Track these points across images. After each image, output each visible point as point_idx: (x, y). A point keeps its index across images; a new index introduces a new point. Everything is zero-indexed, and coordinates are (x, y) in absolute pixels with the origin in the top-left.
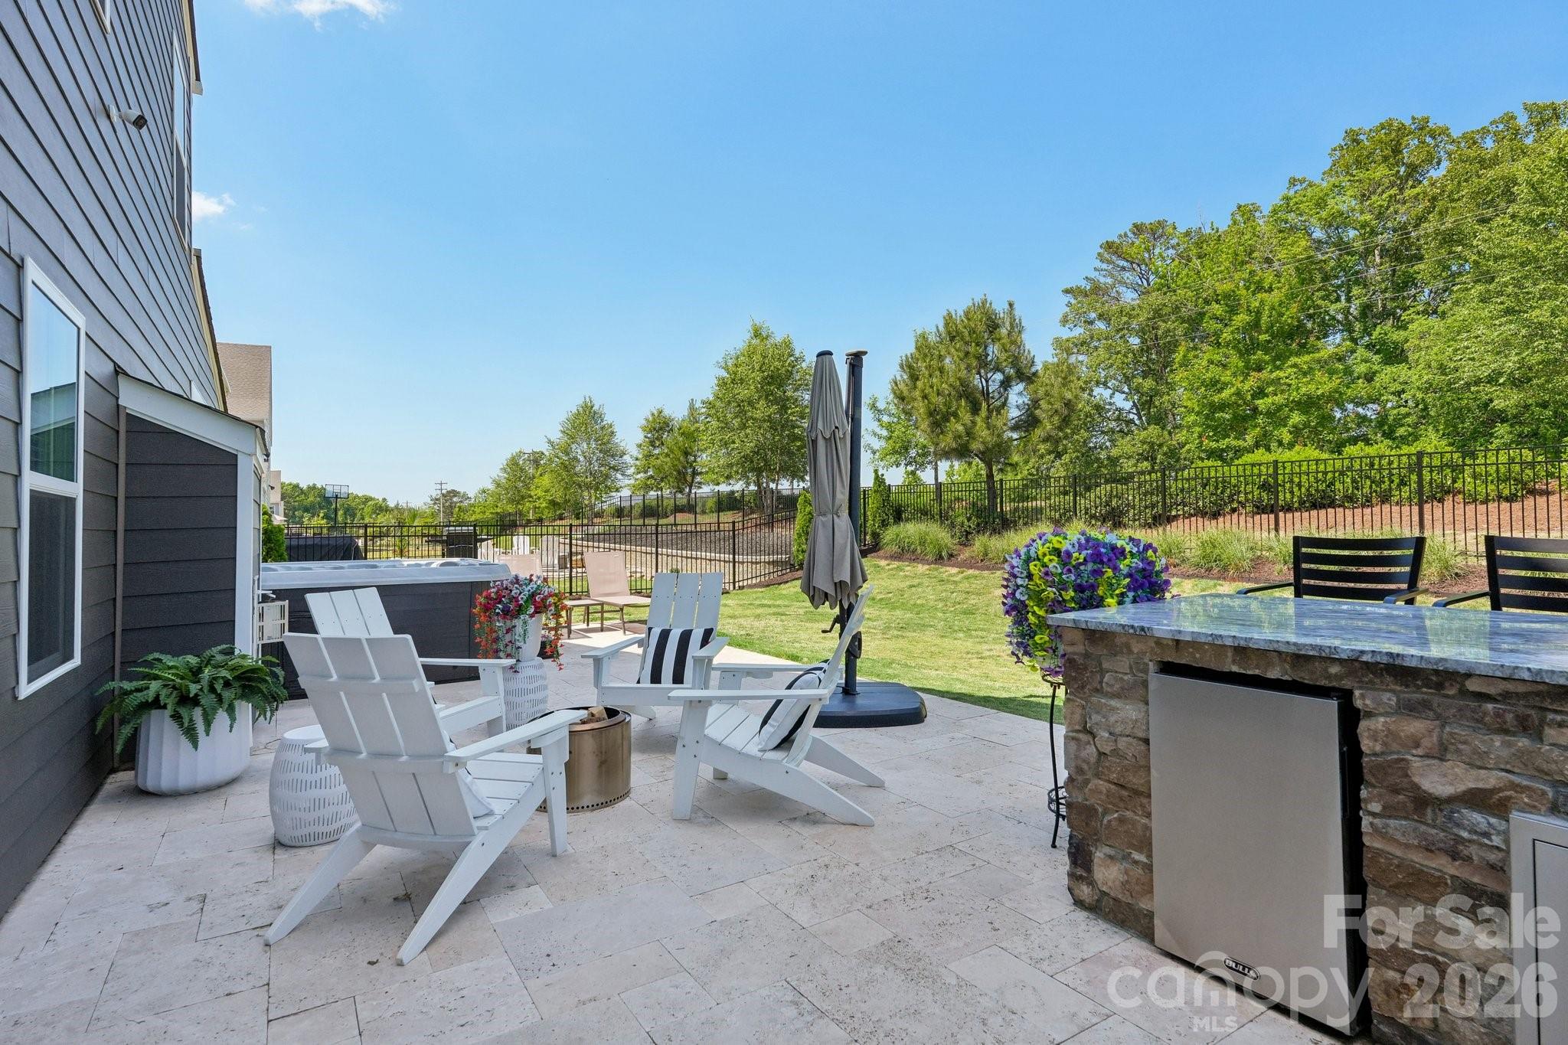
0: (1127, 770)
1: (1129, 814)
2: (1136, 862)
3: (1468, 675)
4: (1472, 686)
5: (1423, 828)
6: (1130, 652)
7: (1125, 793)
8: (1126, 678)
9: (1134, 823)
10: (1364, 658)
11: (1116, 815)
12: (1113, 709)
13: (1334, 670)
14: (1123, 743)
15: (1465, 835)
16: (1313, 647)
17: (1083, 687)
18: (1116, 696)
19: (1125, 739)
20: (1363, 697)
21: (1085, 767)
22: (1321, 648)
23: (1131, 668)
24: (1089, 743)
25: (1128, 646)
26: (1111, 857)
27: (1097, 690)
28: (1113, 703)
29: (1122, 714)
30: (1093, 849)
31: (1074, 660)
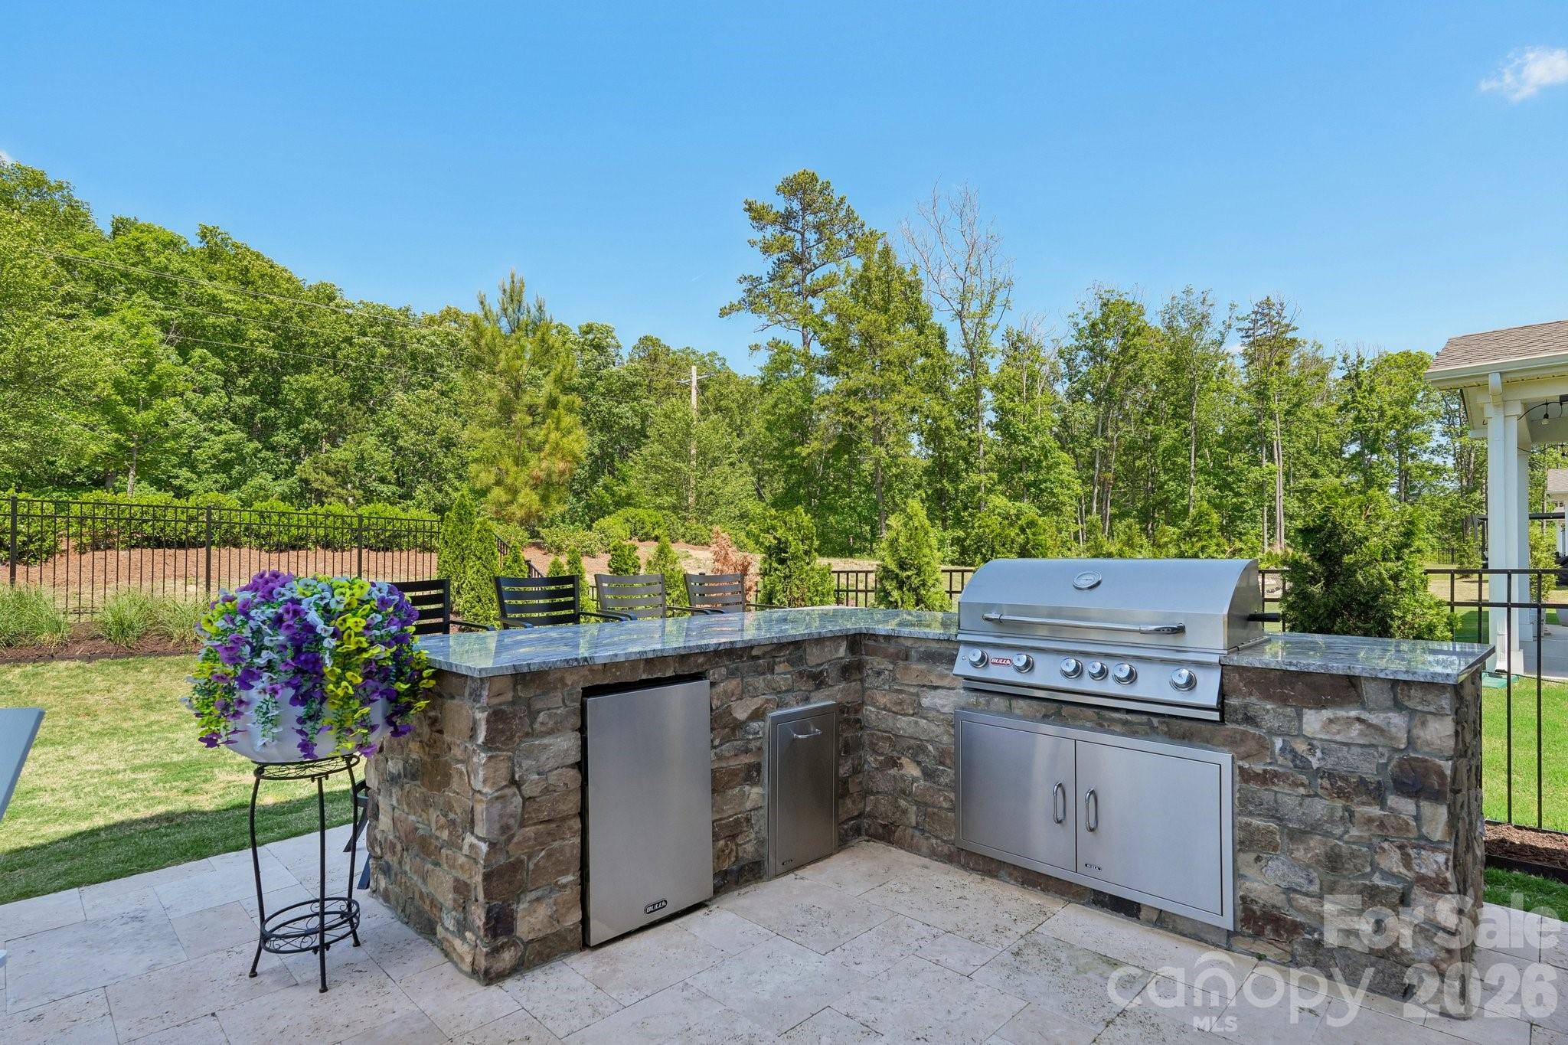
0: (558, 802)
1: (556, 844)
2: (565, 886)
3: (752, 647)
4: (754, 653)
5: (735, 743)
6: (565, 685)
7: (553, 825)
8: (559, 712)
9: (561, 850)
10: (721, 648)
11: (543, 853)
12: (545, 747)
13: (701, 660)
14: (553, 778)
15: (751, 737)
16: (697, 646)
17: (512, 737)
18: (550, 733)
19: (555, 772)
20: (714, 674)
21: (512, 821)
22: (701, 646)
23: (564, 701)
24: (514, 794)
25: (562, 680)
26: (538, 900)
27: (527, 735)
28: (546, 741)
29: (554, 749)
30: (514, 907)
31: (503, 712)
